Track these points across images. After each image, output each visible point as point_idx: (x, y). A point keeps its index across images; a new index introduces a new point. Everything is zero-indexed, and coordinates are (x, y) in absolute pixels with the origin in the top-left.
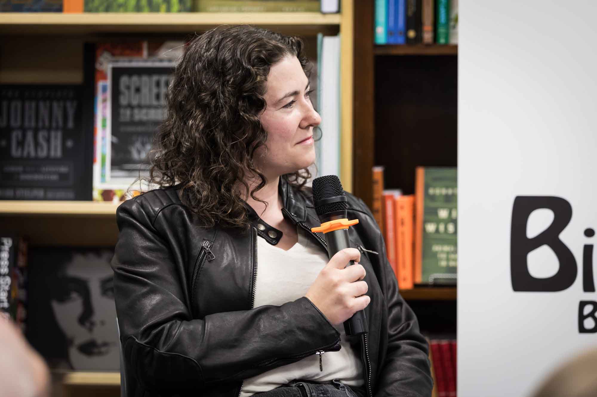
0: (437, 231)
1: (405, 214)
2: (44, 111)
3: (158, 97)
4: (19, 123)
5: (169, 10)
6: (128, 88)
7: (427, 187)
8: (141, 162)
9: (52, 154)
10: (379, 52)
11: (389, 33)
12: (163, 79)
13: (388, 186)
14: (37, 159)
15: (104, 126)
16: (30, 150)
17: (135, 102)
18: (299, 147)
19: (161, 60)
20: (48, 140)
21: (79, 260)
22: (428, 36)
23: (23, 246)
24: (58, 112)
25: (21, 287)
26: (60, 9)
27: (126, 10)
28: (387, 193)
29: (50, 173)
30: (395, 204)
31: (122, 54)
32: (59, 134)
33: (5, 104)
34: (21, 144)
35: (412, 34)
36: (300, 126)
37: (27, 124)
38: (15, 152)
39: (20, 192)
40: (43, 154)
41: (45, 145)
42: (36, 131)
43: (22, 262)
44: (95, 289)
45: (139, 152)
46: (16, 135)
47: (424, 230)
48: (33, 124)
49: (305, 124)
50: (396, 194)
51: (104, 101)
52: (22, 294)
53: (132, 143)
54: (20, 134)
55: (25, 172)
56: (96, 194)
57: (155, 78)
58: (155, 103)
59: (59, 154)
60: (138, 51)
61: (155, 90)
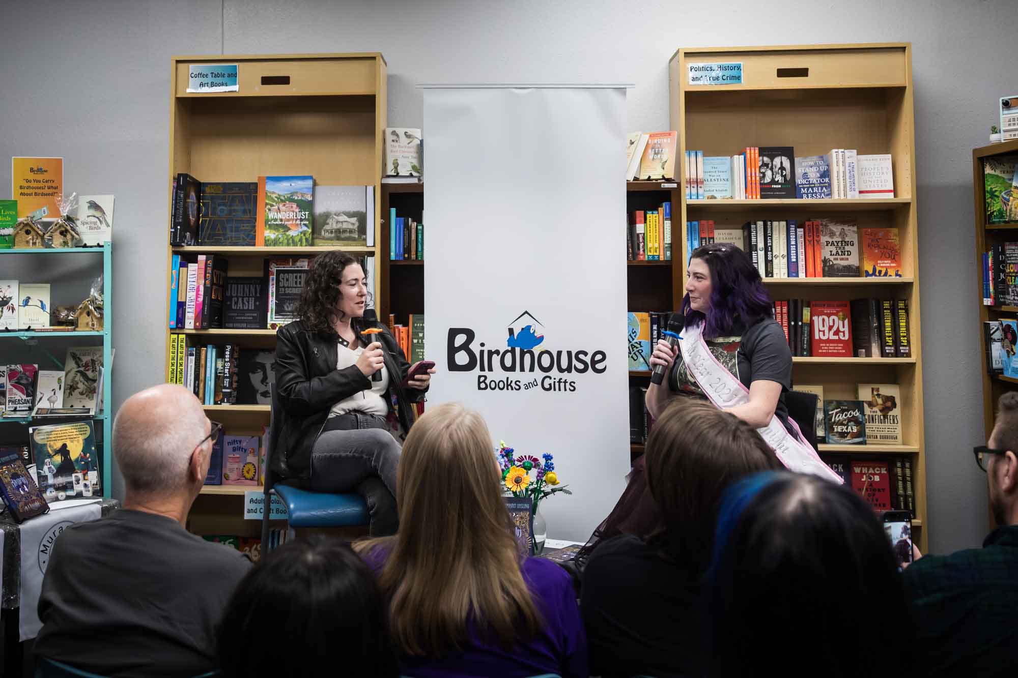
0: (418, 342)
1: (404, 335)
2: (247, 290)
3: (296, 283)
4: (235, 295)
5: (301, 245)
6: (283, 279)
7: (413, 324)
8: (289, 312)
9: (250, 308)
10: (392, 263)
11: (396, 255)
12: (299, 275)
13: (395, 323)
14: (243, 310)
15: (272, 296)
16: (240, 305)
17: (286, 285)
18: (356, 305)
19: (298, 267)
20: (248, 302)
21: (261, 354)
22: (413, 257)
23: (237, 348)
24: (253, 289)
25: (236, 367)
26: (254, 245)
27: (282, 246)
28: (395, 326)
29: (248, 316)
30: (399, 330)
31: (280, 264)
32: (253, 299)
33: (229, 286)
34: (236, 303)
35: (406, 256)
36: (357, 295)
37: (239, 295)
38: (233, 307)
39: (235, 325)
40: (246, 308)
41: (247, 304)
42: (243, 297)
43: (236, 356)
44: (268, 367)
45: (288, 307)
46: (234, 299)
47: (412, 341)
48: (242, 295)
49: (360, 294)
50: (400, 326)
51: (273, 284)
52: (236, 370)
53: (285, 303)
54: (236, 299)
55: (238, 316)
56: (269, 326)
57: (295, 275)
58: (295, 285)
59: (253, 308)
60: (288, 263)
61: (295, 280)
